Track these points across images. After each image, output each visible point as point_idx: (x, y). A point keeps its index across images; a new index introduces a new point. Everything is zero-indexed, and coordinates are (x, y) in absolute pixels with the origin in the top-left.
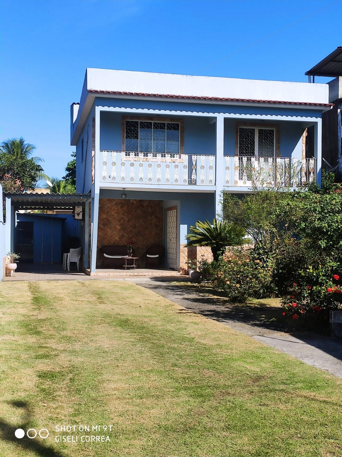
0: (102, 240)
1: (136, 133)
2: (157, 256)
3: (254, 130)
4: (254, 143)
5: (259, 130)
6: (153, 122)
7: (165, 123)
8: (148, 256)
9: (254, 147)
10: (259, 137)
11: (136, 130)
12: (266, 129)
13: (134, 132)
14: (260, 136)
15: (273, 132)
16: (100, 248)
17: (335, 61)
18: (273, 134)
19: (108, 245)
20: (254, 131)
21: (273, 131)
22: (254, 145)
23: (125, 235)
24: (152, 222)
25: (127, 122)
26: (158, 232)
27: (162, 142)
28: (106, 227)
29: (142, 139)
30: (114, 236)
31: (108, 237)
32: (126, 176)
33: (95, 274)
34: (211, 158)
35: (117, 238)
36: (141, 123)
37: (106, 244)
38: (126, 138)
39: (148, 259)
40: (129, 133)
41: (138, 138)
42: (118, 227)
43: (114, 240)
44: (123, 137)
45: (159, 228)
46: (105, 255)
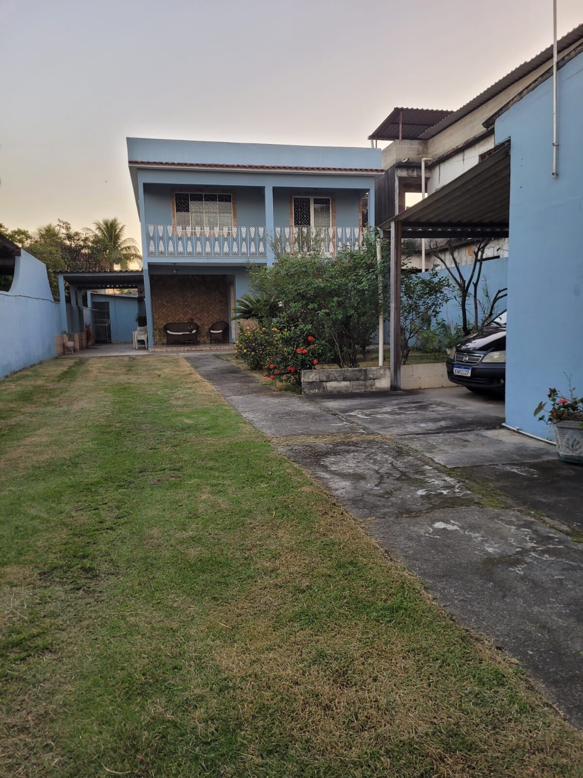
2: (221, 331)
3: (309, 199)
4: (310, 213)
5: (315, 199)
6: (204, 193)
8: (212, 331)
9: (310, 218)
10: (315, 207)
11: (186, 203)
12: (323, 197)
13: (185, 205)
15: (329, 201)
18: (329, 204)
19: (173, 322)
20: (309, 201)
21: (329, 199)
22: (310, 215)
23: (189, 311)
24: (217, 297)
25: (176, 194)
26: (223, 307)
27: (214, 215)
28: (170, 304)
29: (193, 212)
30: (178, 313)
31: (172, 314)
32: (175, 251)
33: (153, 350)
34: (261, 230)
35: (181, 315)
36: (192, 195)
37: (171, 321)
38: (177, 211)
39: (212, 335)
40: (179, 207)
41: (189, 211)
42: (181, 303)
43: (179, 317)
44: (173, 210)
45: (223, 304)
46: (168, 332)
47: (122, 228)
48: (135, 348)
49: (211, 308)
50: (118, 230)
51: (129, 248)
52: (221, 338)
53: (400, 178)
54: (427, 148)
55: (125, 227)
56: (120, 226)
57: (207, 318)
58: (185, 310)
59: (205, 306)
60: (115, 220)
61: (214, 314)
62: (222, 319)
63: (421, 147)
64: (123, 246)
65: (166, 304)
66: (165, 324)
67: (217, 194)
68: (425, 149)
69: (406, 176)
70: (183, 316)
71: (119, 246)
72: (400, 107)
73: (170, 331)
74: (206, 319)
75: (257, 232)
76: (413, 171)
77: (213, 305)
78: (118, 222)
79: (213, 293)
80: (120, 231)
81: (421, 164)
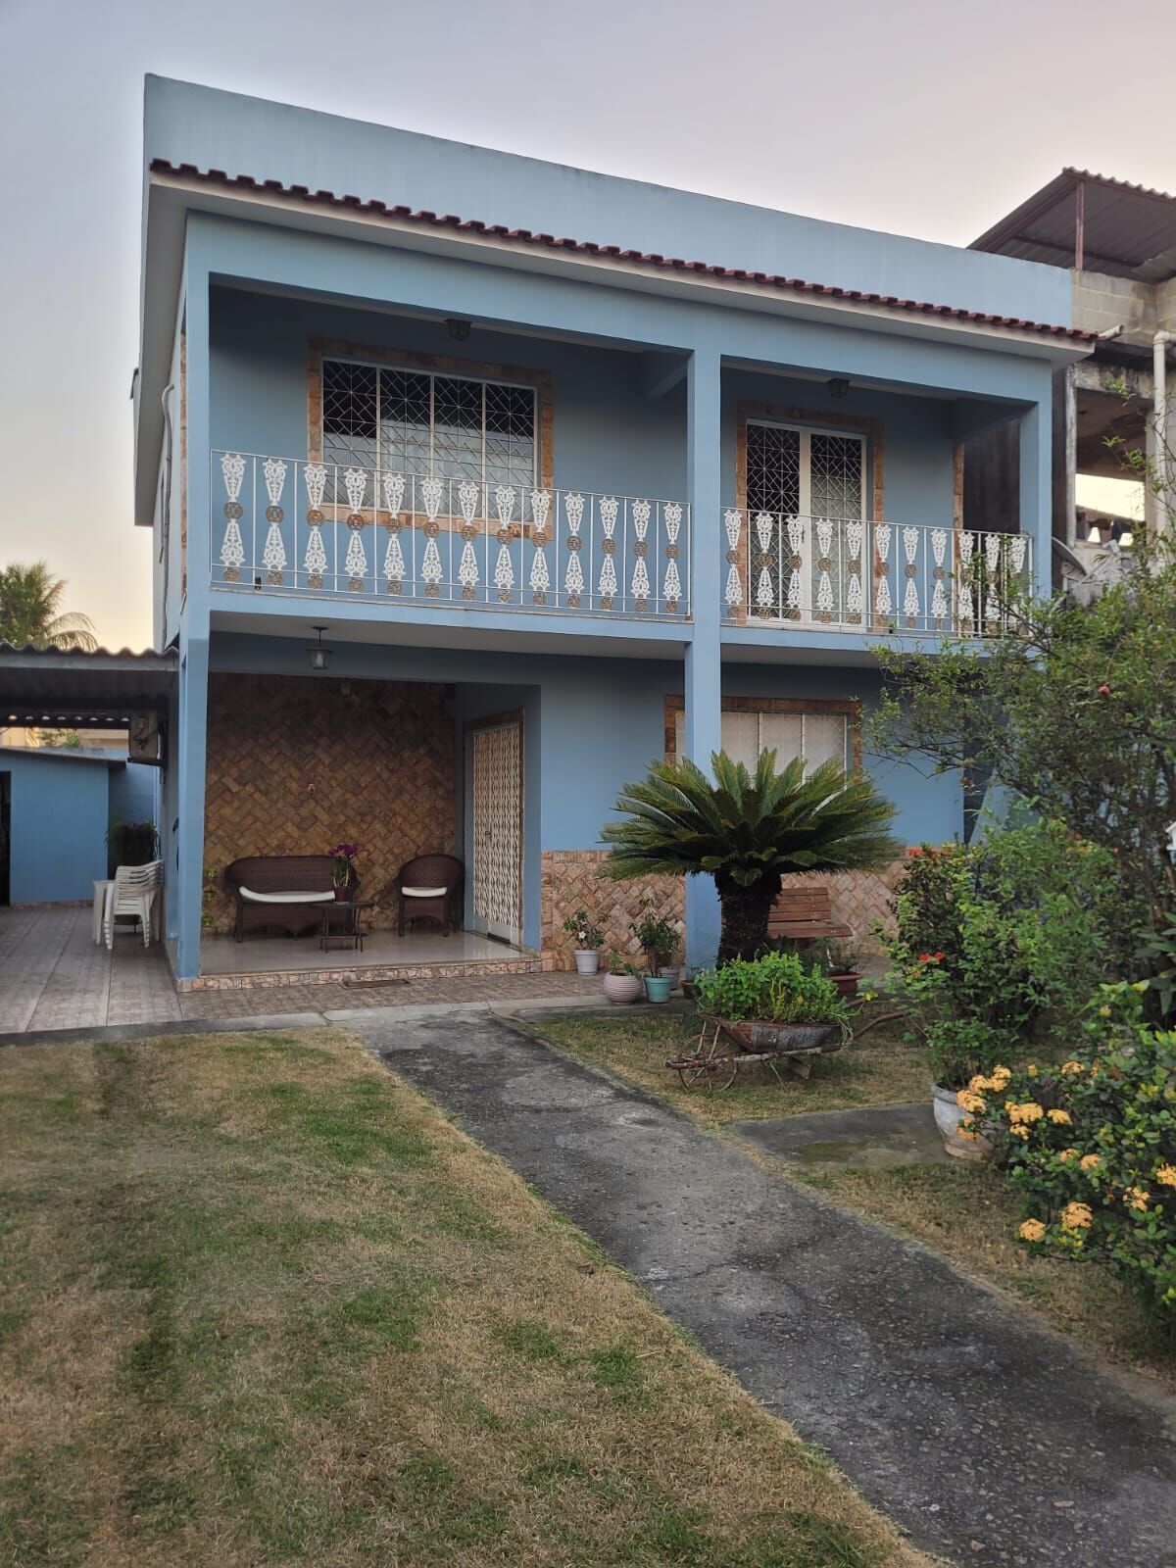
0: (236, 837)
1: (365, 416)
2: (442, 891)
3: (796, 436)
4: (797, 482)
5: (813, 437)
6: (433, 375)
7: (480, 384)
8: (406, 891)
9: (797, 497)
10: (813, 463)
11: (366, 402)
12: (838, 434)
13: (359, 408)
14: (817, 457)
15: (859, 449)
16: (229, 863)
17: (1025, 239)
18: (859, 457)
19: (258, 855)
20: (797, 441)
21: (857, 444)
22: (797, 491)
23: (320, 816)
24: (419, 769)
25: (327, 365)
26: (440, 804)
27: (469, 458)
28: (249, 788)
29: (388, 440)
30: (279, 821)
31: (258, 825)
32: (330, 569)
33: (198, 983)
34: (673, 513)
35: (290, 828)
36: (387, 376)
37: (251, 851)
38: (327, 429)
39: (408, 904)
40: (337, 413)
41: (373, 436)
42: (294, 786)
43: (281, 834)
44: (315, 423)
45: (441, 791)
46: (244, 892)
47: (58, 587)
48: (103, 944)
49: (396, 806)
50: (46, 593)
51: (72, 635)
52: (440, 917)
53: (1081, 393)
54: (1155, 307)
55: (65, 586)
56: (53, 583)
57: (384, 839)
58: (304, 812)
59: (378, 797)
60: (40, 568)
61: (406, 827)
62: (435, 843)
63: (1142, 301)
64: (56, 631)
65: (235, 788)
66: (228, 860)
67: (484, 382)
68: (1151, 311)
69: (1098, 387)
70: (296, 834)
71: (46, 629)
72: (1079, 168)
73: (249, 889)
74: (380, 844)
75: (657, 521)
76: (1116, 376)
77: (406, 797)
78: (48, 571)
79: (406, 754)
80: (50, 595)
81: (1151, 351)
